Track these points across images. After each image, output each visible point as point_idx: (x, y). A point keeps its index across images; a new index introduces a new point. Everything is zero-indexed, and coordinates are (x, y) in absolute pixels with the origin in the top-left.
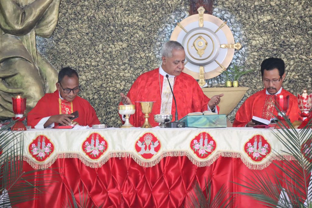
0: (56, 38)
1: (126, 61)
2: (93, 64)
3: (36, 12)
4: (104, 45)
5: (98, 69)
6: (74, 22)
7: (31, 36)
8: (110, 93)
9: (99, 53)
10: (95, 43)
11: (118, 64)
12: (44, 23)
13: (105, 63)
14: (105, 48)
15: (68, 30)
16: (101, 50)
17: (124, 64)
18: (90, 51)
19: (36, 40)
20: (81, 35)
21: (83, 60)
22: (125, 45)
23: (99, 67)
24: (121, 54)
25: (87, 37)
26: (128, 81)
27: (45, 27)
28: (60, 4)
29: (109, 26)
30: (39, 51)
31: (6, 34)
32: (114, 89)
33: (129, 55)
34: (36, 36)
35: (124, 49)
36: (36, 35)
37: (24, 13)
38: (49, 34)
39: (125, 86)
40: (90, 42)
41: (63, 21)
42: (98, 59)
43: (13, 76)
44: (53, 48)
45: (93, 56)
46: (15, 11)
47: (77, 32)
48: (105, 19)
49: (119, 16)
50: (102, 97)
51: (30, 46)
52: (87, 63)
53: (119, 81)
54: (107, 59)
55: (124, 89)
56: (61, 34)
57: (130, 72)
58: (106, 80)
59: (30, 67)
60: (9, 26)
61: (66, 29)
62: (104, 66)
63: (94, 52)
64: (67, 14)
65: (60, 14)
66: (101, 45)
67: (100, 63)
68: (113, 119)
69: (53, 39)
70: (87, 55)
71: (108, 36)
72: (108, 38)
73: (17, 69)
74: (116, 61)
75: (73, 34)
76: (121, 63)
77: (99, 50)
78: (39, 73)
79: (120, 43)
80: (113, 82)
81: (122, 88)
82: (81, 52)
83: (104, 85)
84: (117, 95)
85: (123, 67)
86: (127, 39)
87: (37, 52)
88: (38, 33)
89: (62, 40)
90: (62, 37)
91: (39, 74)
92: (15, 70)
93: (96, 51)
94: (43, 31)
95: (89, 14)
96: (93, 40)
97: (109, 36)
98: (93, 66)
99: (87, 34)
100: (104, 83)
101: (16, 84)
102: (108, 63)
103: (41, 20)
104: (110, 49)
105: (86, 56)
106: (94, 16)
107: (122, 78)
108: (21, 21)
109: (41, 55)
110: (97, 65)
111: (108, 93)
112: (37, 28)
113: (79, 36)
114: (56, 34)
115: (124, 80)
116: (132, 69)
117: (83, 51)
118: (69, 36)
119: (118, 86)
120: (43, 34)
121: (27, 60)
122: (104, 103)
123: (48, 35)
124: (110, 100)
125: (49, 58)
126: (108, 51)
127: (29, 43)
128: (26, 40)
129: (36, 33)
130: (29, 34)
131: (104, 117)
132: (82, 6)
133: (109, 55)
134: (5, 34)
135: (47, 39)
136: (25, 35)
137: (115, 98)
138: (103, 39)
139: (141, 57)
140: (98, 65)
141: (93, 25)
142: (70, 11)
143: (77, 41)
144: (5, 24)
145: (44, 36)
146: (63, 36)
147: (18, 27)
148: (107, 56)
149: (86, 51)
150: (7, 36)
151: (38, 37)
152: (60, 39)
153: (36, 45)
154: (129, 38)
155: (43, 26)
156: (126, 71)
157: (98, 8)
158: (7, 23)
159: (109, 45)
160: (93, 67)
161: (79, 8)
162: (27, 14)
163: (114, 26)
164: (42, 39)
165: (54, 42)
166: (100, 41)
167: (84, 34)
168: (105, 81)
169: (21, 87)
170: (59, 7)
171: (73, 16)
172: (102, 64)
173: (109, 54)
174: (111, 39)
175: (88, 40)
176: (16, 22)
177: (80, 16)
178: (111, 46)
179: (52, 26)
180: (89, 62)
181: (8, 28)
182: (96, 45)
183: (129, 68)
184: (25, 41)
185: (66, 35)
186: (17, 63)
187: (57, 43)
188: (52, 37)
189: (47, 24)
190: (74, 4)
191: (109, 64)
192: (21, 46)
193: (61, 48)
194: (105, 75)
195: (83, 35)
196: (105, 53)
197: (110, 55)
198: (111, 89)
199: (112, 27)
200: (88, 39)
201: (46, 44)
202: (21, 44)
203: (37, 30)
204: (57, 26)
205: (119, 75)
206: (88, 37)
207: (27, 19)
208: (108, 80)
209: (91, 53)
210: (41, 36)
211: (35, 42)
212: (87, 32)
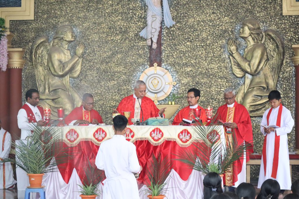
0: (80, 79)
1: (116, 91)
2: (99, 92)
3: (70, 65)
6: (90, 70)
7: (67, 78)
8: (108, 107)
9: (102, 87)
11: (112, 92)
12: (74, 71)
14: (105, 84)
15: (86, 74)
16: (103, 85)
17: (115, 92)
18: (98, 85)
19: (70, 80)
21: (94, 90)
22: (116, 83)
23: (102, 94)
24: (114, 87)
26: (117, 102)
27: (74, 73)
28: (82, 61)
29: (107, 73)
30: (71, 85)
32: (110, 106)
33: (118, 88)
35: (115, 84)
36: (70, 77)
37: (64, 66)
38: (76, 77)
39: (115, 104)
40: (98, 81)
41: (84, 70)
42: (101, 90)
43: (57, 98)
44: (78, 84)
45: (99, 88)
46: (59, 65)
47: (91, 76)
48: (105, 69)
49: (113, 67)
50: (103, 109)
51: (66, 83)
52: (96, 92)
53: (112, 101)
54: (106, 90)
55: (115, 106)
56: (82, 77)
57: (118, 96)
59: (66, 94)
60: (56, 73)
61: (85, 74)
62: (105, 93)
64: (86, 66)
65: (82, 66)
66: (103, 82)
68: (109, 121)
70: (96, 87)
72: (107, 79)
74: (111, 91)
75: (89, 77)
76: (113, 92)
78: (71, 97)
79: (113, 81)
80: (110, 102)
81: (114, 105)
83: (105, 103)
84: (111, 109)
85: (115, 94)
86: (117, 79)
87: (70, 86)
88: (70, 76)
89: (83, 80)
92: (59, 95)
93: (101, 86)
94: (73, 75)
95: (97, 67)
98: (99, 93)
99: (96, 77)
101: (59, 102)
102: (107, 92)
103: (72, 70)
104: (108, 85)
106: (100, 68)
107: (114, 99)
108: (62, 70)
109: (72, 88)
112: (70, 74)
113: (92, 78)
115: (115, 101)
116: (119, 95)
117: (94, 85)
118: (87, 78)
119: (112, 104)
121: (65, 90)
122: (105, 113)
124: (108, 111)
125: (76, 89)
126: (107, 86)
127: (66, 81)
130: (66, 77)
131: (105, 120)
132: (94, 62)
133: (107, 88)
135: (75, 79)
136: (64, 77)
137: (110, 110)
138: (104, 79)
139: (124, 89)
140: (102, 93)
141: (99, 72)
142: (87, 65)
143: (91, 80)
144: (54, 71)
145: (74, 78)
147: (61, 73)
150: (55, 78)
151: (71, 79)
152: (82, 79)
153: (70, 82)
154: (118, 79)
155: (73, 73)
156: (116, 96)
157: (102, 63)
158: (55, 71)
161: (92, 63)
162: (65, 67)
163: (110, 73)
164: (73, 80)
165: (79, 81)
168: (105, 101)
169: (62, 104)
170: (82, 63)
171: (89, 67)
174: (109, 79)
176: (59, 70)
177: (92, 68)
178: (108, 83)
179: (78, 73)
181: (55, 74)
182: (101, 82)
183: (118, 94)
184: (64, 80)
185: (85, 77)
186: (60, 92)
187: (80, 81)
189: (76, 72)
190: (89, 61)
192: (62, 83)
193: (82, 84)
194: (105, 98)
195: (94, 77)
196: (105, 87)
198: (108, 105)
199: (109, 73)
200: (96, 79)
201: (75, 82)
203: (70, 75)
204: (81, 72)
205: (112, 98)
207: (65, 69)
208: (107, 101)
212: (96, 76)
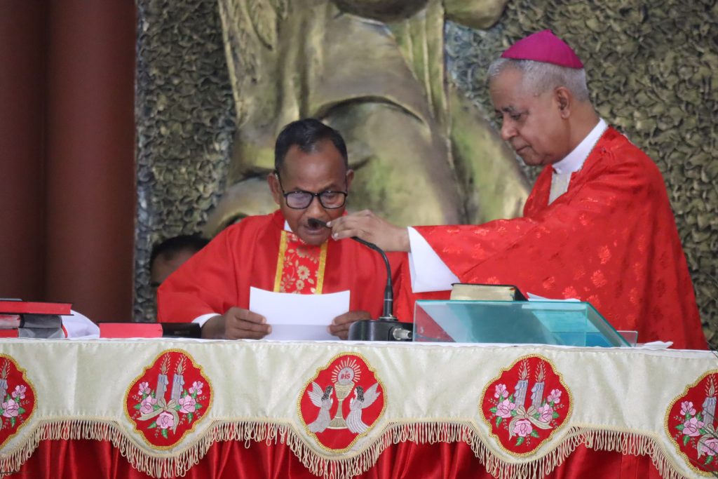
0: (512, 30)
2: (639, 125)
4: (682, 56)
5: (656, 144)
7: (429, 22)
8: (697, 236)
9: (664, 86)
10: (650, 45)
13: (681, 122)
14: (685, 66)
16: (671, 73)
18: (633, 78)
19: (445, 36)
20: (602, 19)
23: (660, 138)
25: (620, 25)
30: (454, 76)
31: (346, 15)
32: (712, 222)
34: (445, 23)
36: (447, 18)
38: (487, 14)
40: (632, 44)
42: (657, 110)
43: (357, 166)
45: (642, 97)
47: (588, 8)
51: (422, 60)
54: (690, 107)
56: (530, 14)
58: (683, 186)
59: (416, 136)
62: (680, 134)
63: (646, 80)
66: (670, 55)
67: (667, 123)
69: (505, 32)
70: (618, 91)
71: (699, 21)
72: (697, 27)
73: (372, 142)
75: (574, 12)
77: (662, 74)
78: (450, 159)
82: (599, 81)
83: (677, 206)
87: (446, 82)
88: (451, 10)
90: (535, 25)
91: (448, 163)
92: (365, 145)
93: (653, 79)
94: (468, 3)
96: (645, 36)
97: (701, 18)
98: (638, 134)
99: (624, 12)
100: (679, 197)
102: (692, 121)
104: (703, 70)
105: (617, 96)
109: (460, 94)
110: (652, 130)
111: (689, 235)
113: (592, 23)
114: (515, 13)
117: (608, 76)
118: (558, 23)
120: (468, 13)
121: (406, 112)
123: (486, 19)
124: (698, 260)
126: (698, 77)
127: (421, 48)
128: (412, 37)
129: (445, 13)
130: (422, 13)
133: (697, 93)
134: (341, 14)
135: (483, 34)
136: (408, 16)
138: (677, 33)
140: (658, 131)
143: (589, 40)
145: (473, 22)
146: (538, 21)
148: (692, 96)
149: (618, 78)
150: (348, 22)
151: (453, 28)
153: (446, 55)
159: (700, 54)
160: (638, 139)
164: (466, 37)
166: (670, 41)
167: (610, 13)
168: (679, 189)
172: (671, 126)
173: (699, 87)
174: (709, 32)
175: (623, 37)
178: (708, 57)
180: (627, 118)
182: (652, 56)
184: (409, 41)
185: (549, 18)
186: (371, 121)
188: (500, 26)
191: (697, 128)
192: (393, 58)
194: (682, 169)
195: (607, 17)
196: (682, 86)
197: (703, 93)
198: (702, 221)
200: (625, 32)
201: (479, 52)
202: (393, 53)
206: (626, 25)
208: (692, 189)
209: (633, 84)
210: (461, 21)
211: (440, 43)
